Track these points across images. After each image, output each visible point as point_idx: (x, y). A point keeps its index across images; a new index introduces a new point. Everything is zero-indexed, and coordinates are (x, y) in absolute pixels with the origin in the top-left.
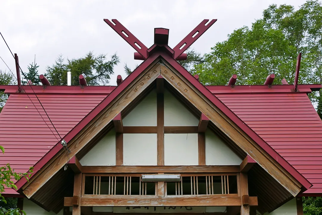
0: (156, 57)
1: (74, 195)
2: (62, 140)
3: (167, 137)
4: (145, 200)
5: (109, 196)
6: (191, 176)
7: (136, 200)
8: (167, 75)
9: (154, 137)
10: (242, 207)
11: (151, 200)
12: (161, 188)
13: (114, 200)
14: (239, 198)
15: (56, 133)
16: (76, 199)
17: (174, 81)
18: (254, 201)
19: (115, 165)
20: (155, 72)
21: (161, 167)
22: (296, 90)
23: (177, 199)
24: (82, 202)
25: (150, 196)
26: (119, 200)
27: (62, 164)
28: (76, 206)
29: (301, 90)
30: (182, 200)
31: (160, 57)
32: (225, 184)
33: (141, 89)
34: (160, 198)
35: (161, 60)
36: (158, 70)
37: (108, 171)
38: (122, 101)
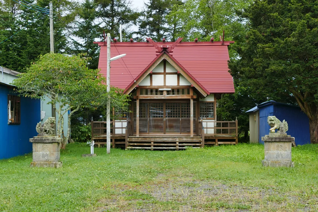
0: (163, 52)
1: (137, 95)
2: (134, 80)
3: (167, 76)
4: (160, 97)
5: (148, 96)
6: (175, 89)
7: (157, 97)
8: (167, 58)
9: (163, 76)
10: (191, 99)
11: (162, 97)
12: (165, 93)
13: (150, 97)
14: (190, 96)
15: (130, 74)
16: (138, 97)
17: (169, 60)
18: (195, 97)
19: (150, 85)
20: (163, 57)
21: (165, 86)
22: (223, 44)
23: (170, 96)
24: (139, 97)
25: (161, 95)
26: (151, 97)
27: (134, 87)
28: (138, 99)
29: (225, 44)
30: (172, 96)
31: (165, 52)
32: (186, 91)
33: (158, 63)
34: (164, 96)
35: (165, 53)
36: (164, 56)
37: (148, 87)
38: (153, 67)
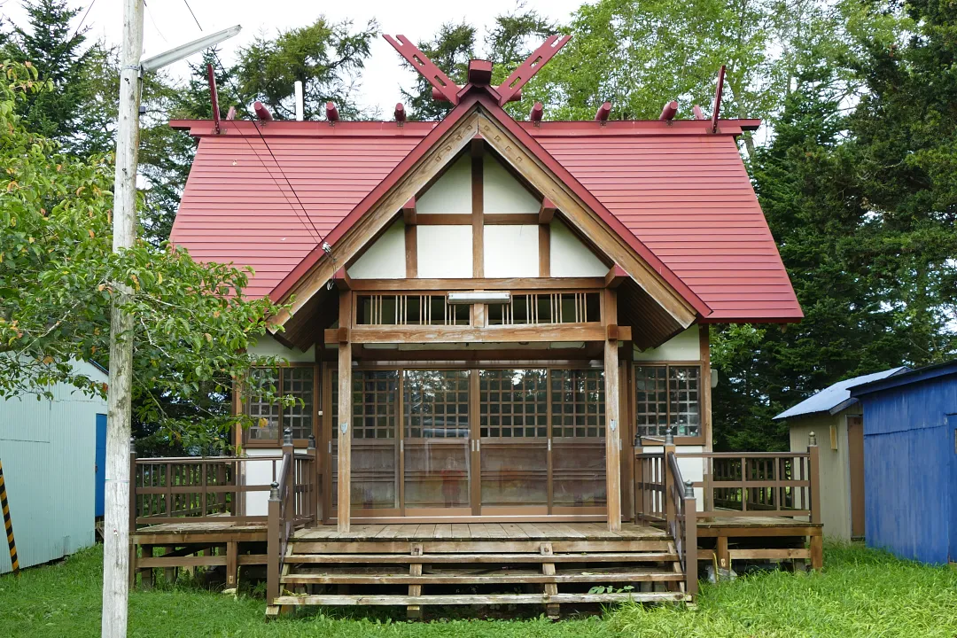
0: (472, 103)
1: (340, 326)
2: (323, 241)
3: (490, 231)
4: (453, 332)
5: (396, 327)
6: (527, 294)
7: (440, 333)
8: (489, 134)
9: (466, 231)
10: (607, 343)
11: (463, 332)
12: (479, 314)
13: (405, 333)
14: (602, 329)
15: (310, 227)
16: (344, 332)
17: (499, 143)
18: (626, 333)
19: (404, 276)
20: (469, 127)
21: (478, 281)
22: (715, 130)
23: (504, 330)
24: (353, 336)
25: (462, 327)
26: (412, 334)
27: (324, 279)
28: (345, 344)
29: (724, 131)
30: (512, 332)
31: (478, 103)
32: (581, 306)
33: (447, 157)
34: (477, 330)
35: (478, 107)
36: (474, 124)
37: (394, 287)
38: (416, 177)
